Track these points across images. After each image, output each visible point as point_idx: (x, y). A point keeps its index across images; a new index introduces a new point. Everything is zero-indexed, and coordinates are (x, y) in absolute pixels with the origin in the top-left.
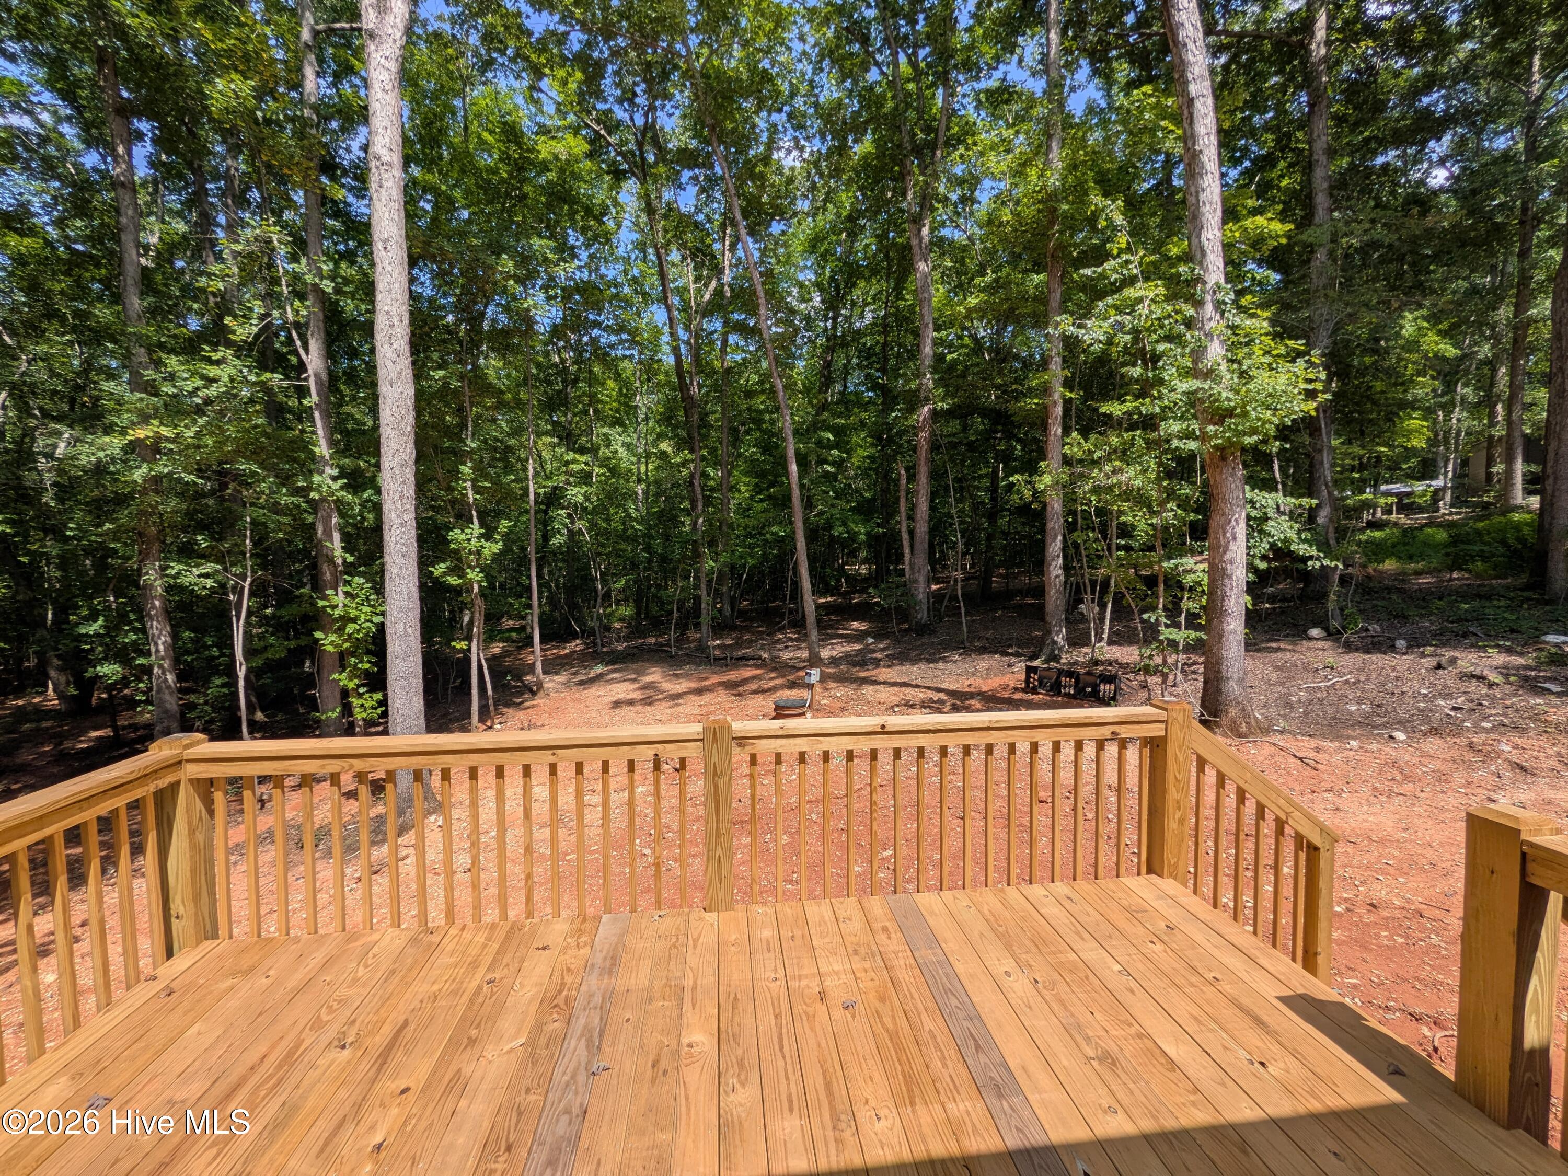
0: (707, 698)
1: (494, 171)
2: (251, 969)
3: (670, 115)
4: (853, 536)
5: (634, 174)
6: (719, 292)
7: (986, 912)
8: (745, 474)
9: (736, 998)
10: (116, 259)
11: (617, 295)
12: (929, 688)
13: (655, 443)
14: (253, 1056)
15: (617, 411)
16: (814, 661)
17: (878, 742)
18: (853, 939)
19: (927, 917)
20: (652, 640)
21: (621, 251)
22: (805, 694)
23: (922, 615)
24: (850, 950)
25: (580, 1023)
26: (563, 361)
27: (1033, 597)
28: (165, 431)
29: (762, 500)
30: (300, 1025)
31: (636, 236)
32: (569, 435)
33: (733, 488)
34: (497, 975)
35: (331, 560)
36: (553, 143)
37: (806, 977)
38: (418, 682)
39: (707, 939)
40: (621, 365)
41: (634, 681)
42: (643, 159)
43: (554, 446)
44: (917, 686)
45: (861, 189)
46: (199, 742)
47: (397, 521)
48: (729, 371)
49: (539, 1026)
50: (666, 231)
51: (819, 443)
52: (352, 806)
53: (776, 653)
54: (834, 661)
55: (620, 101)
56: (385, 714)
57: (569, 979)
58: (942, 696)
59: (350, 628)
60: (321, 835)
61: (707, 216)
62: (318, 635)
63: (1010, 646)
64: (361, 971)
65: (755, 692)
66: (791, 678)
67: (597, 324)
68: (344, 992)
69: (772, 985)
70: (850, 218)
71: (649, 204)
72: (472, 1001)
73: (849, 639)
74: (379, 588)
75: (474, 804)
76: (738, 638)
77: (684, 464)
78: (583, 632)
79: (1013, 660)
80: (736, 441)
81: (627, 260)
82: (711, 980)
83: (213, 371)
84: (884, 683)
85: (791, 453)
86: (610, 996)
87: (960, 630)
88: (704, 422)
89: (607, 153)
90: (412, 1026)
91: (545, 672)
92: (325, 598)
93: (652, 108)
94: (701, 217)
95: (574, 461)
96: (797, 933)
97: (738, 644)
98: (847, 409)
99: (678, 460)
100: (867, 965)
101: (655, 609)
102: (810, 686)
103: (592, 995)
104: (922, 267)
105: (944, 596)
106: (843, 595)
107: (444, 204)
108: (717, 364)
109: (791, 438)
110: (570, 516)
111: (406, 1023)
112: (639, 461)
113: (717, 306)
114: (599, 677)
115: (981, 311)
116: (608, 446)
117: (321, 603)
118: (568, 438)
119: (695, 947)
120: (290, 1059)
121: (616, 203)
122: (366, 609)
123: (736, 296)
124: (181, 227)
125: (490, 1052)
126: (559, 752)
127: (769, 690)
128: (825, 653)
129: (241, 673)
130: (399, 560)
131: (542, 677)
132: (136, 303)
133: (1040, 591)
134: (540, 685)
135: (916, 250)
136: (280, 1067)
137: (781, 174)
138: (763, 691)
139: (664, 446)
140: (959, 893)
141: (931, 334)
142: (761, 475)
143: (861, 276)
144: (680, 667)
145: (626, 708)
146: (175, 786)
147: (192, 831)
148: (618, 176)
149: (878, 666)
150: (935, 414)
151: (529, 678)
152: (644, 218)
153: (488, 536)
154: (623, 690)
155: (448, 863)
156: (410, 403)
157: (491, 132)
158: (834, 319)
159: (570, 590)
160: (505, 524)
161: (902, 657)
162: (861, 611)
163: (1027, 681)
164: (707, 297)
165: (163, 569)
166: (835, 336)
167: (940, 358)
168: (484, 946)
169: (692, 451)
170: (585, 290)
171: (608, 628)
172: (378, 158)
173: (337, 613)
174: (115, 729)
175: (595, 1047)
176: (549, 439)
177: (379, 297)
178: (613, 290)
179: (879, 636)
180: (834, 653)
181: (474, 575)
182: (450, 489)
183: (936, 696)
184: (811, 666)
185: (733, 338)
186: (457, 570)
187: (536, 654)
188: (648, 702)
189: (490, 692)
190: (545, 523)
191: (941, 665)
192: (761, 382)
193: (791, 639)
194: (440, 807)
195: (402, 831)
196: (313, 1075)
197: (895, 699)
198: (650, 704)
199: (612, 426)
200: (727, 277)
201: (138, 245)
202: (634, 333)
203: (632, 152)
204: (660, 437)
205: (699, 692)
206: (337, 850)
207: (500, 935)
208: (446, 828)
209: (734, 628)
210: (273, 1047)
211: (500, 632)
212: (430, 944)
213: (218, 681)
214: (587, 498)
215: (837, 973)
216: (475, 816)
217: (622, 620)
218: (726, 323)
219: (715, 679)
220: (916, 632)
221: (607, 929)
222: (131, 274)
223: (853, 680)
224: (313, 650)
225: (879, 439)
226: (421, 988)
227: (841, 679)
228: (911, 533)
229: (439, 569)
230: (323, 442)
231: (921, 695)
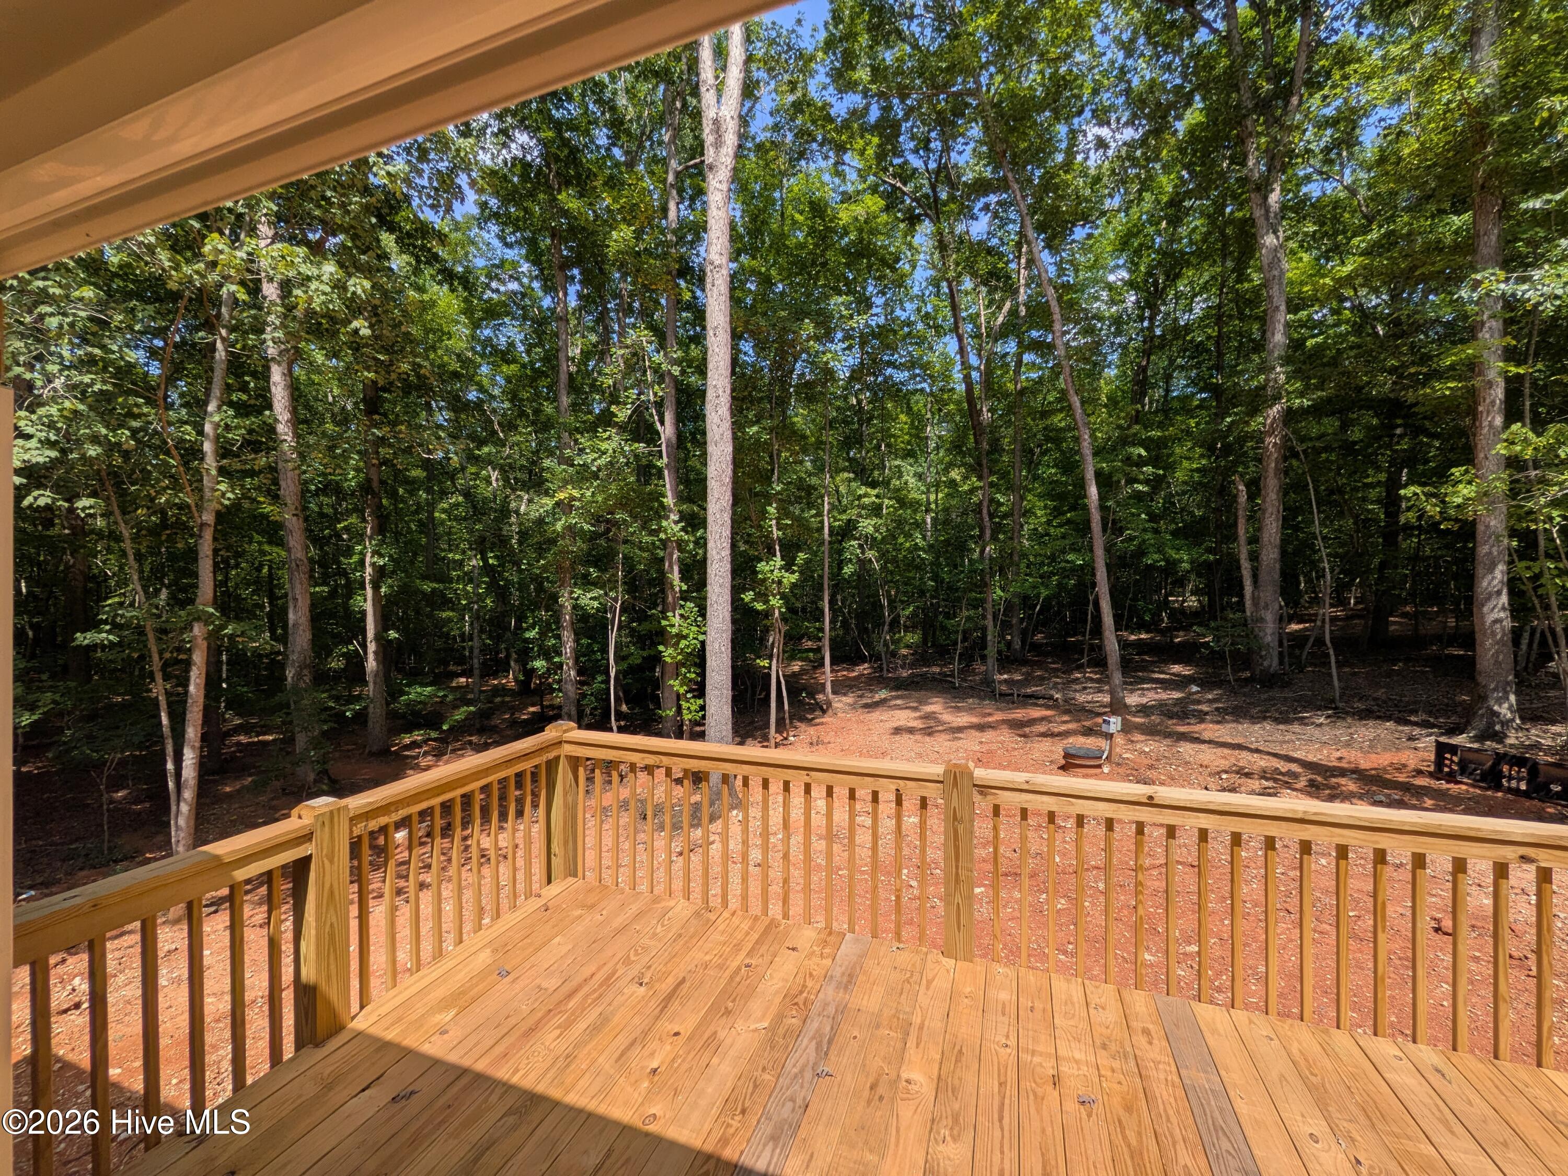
0: (989, 735)
1: (802, 246)
2: (592, 906)
3: (960, 153)
4: (1172, 564)
5: (927, 215)
6: (1014, 312)
7: (1295, 1051)
8: (1040, 496)
9: (960, 1051)
10: (555, 369)
11: (910, 333)
12: (1275, 755)
13: (946, 470)
14: (587, 971)
15: (909, 443)
16: (1117, 707)
17: (1144, 815)
18: (1104, 1031)
19: (1207, 1034)
20: (936, 670)
21: (916, 290)
22: (1104, 744)
23: (1271, 663)
24: (1098, 1042)
25: (813, 1026)
26: (859, 402)
27: (1461, 647)
28: (575, 493)
29: (1060, 525)
30: (616, 959)
31: (931, 273)
32: (863, 470)
33: (1028, 513)
34: (753, 962)
35: (672, 586)
36: (853, 207)
37: (1041, 1054)
38: (728, 693)
39: (942, 984)
40: (915, 398)
41: (915, 709)
42: (936, 199)
43: (850, 480)
44: (1257, 751)
45: (1188, 167)
46: (572, 729)
47: (717, 557)
48: (1022, 392)
49: (780, 1017)
50: (957, 264)
51: (1128, 460)
52: (678, 791)
53: (1071, 695)
54: (1144, 710)
55: (916, 151)
56: (704, 717)
57: (810, 984)
58: (1295, 767)
59: (683, 643)
60: (659, 810)
61: (1001, 239)
62: (661, 648)
63: (1414, 712)
64: (659, 929)
65: (1044, 735)
66: (1087, 724)
67: (891, 364)
68: (646, 941)
69: (1002, 1051)
70: (1172, 203)
71: (941, 241)
72: (732, 978)
73: (1166, 685)
74: (702, 611)
75: (765, 808)
76: (1028, 674)
77: (972, 491)
78: (871, 656)
79: (1417, 731)
80: (1032, 465)
81: (921, 298)
82: (936, 1024)
83: (604, 446)
84: (1210, 742)
85: (1090, 475)
86: (842, 1009)
87: (1330, 683)
88: (996, 447)
89: (903, 202)
90: (687, 984)
91: (835, 692)
92: (666, 618)
93: (947, 149)
94: (995, 242)
95: (866, 495)
96: (1038, 1005)
97: (1027, 682)
98: (1167, 417)
99: (966, 488)
100: (1116, 1064)
101: (942, 640)
102: (1109, 736)
103: (826, 1004)
104: (1270, 240)
105: (1307, 638)
106: (1162, 632)
107: (766, 281)
108: (1010, 386)
109: (1089, 458)
110: (861, 546)
111: (683, 980)
112: (928, 491)
113: (1011, 328)
114: (883, 702)
115: (1367, 276)
116: (900, 477)
117: (664, 623)
118: (862, 474)
119: (928, 988)
120: (607, 982)
121: (910, 246)
122: (694, 629)
123: (1031, 312)
124: (593, 338)
125: (740, 1025)
126: (812, 773)
127: (1059, 734)
128: (1132, 700)
129: (613, 674)
130: (717, 590)
131: (831, 696)
132: (565, 400)
133: (1468, 639)
134: (829, 704)
135: (1261, 222)
136: (601, 985)
137: (1086, 175)
138: (1053, 735)
139: (955, 474)
140: (1258, 1017)
141: (1283, 317)
142: (1061, 497)
143: (1188, 264)
144: (963, 699)
145: (906, 736)
146: (557, 758)
147: (565, 794)
148: (913, 220)
149: (1202, 721)
150: (1290, 416)
151: (820, 697)
152: (937, 256)
153: (788, 567)
154: (904, 717)
155: (745, 856)
156: (729, 458)
157: (801, 213)
158: (1152, 319)
159: (862, 616)
160: (802, 556)
161: (1239, 713)
162: (1183, 654)
163: (1439, 761)
164: (1000, 319)
165: (572, 592)
166: (1153, 337)
167: (1297, 345)
168: (747, 934)
169: (980, 478)
170: (880, 334)
171: (894, 654)
172: (712, 263)
173: (674, 631)
174: (542, 707)
175: (823, 1053)
176: (846, 475)
177: (709, 374)
178: (906, 329)
179: (1206, 684)
180: (1144, 700)
181: (775, 602)
182: (760, 527)
183: (1283, 766)
184: (1114, 713)
185: (1027, 358)
186: (763, 597)
187: (827, 675)
188: (929, 732)
189: (786, 707)
190: (837, 553)
191: (1296, 727)
192: (1059, 400)
193: (1092, 680)
194: (740, 805)
195: (712, 819)
196: (620, 999)
197: (1224, 764)
198: (930, 734)
199: (904, 458)
200: (1022, 297)
201: (568, 358)
202: (925, 366)
203: (926, 196)
204: (950, 466)
205: (981, 728)
206: (668, 826)
207: (760, 927)
208: (745, 823)
209: (1024, 662)
210: (599, 969)
211: (800, 651)
212: (708, 920)
213: (599, 679)
214: (877, 530)
215: (1077, 1062)
216: (765, 818)
217: (908, 646)
218: (1020, 344)
219: (998, 716)
220: (1261, 682)
221: (848, 949)
222: (564, 378)
223: (1168, 735)
224: (657, 658)
225: (1211, 449)
226: (698, 955)
227: (1151, 731)
228: (1254, 557)
229: (748, 596)
230: (669, 494)
231: (1263, 762)
